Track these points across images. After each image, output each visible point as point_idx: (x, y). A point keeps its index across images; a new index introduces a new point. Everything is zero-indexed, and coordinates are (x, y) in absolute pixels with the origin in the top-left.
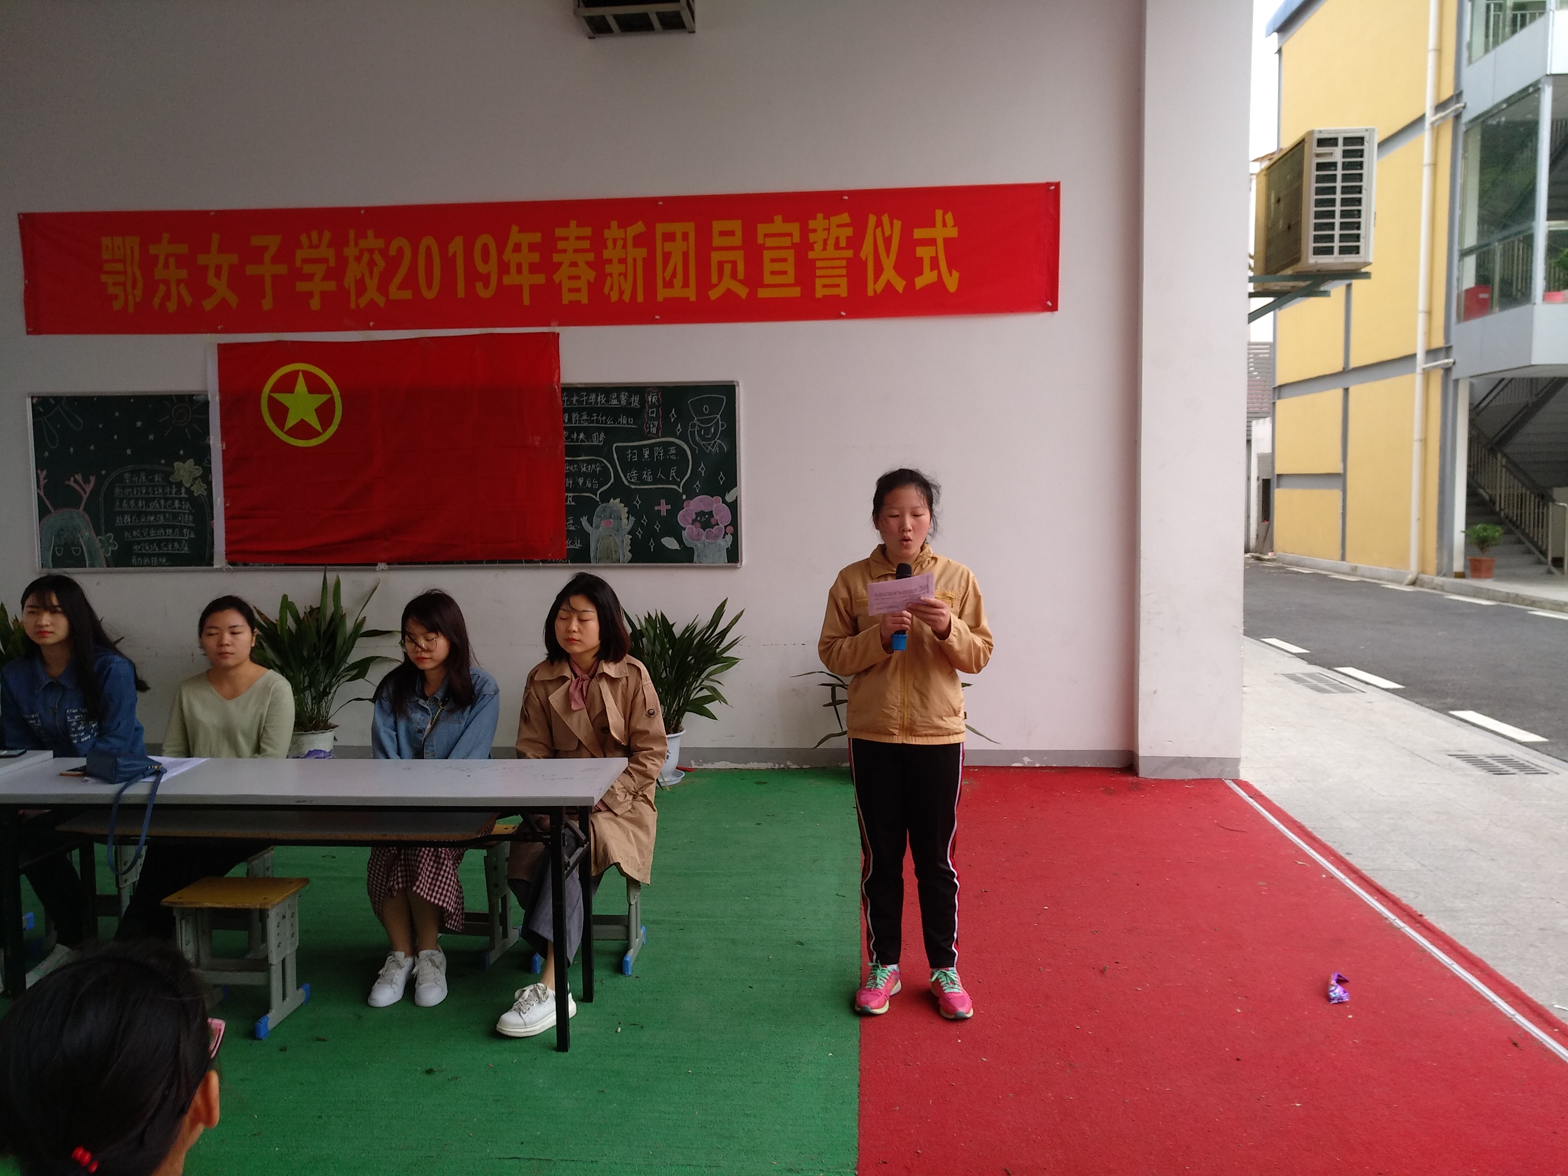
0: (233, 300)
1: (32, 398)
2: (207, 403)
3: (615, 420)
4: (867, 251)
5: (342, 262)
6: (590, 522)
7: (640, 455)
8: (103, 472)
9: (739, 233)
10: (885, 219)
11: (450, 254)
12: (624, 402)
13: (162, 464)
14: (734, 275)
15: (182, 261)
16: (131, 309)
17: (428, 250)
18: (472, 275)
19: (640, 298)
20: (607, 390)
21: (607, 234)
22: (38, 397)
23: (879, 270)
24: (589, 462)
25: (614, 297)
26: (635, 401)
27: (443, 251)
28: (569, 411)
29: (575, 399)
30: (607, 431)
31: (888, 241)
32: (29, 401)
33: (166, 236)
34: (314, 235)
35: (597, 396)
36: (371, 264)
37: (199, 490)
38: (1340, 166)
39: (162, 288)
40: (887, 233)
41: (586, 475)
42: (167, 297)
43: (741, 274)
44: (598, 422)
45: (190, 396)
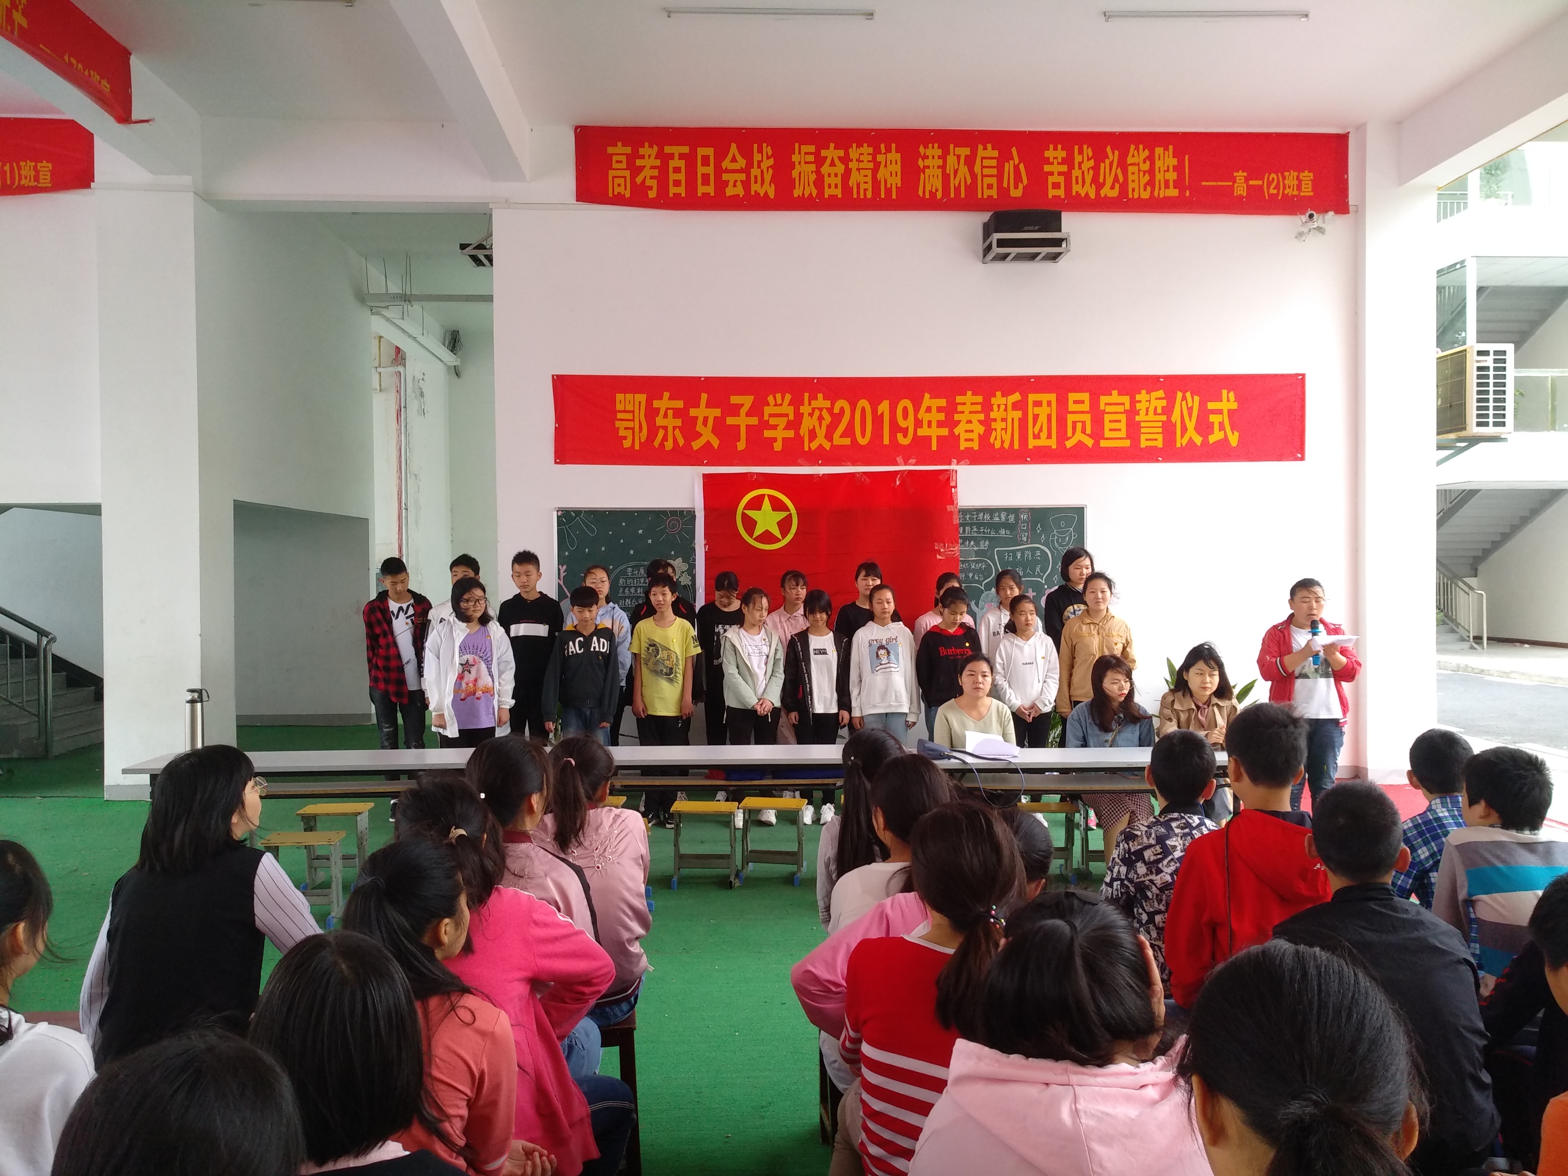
0: (715, 443)
1: (557, 511)
2: (694, 517)
3: (997, 532)
4: (1176, 417)
5: (799, 416)
6: (977, 604)
7: (1015, 556)
9: (1087, 403)
10: (1188, 394)
11: (879, 413)
12: (1003, 518)
14: (1084, 431)
15: (677, 413)
16: (637, 447)
17: (863, 410)
18: (895, 428)
19: (1016, 446)
20: (991, 511)
21: (993, 400)
22: (562, 511)
23: (1184, 429)
24: (977, 562)
25: (998, 445)
26: (1012, 518)
27: (874, 411)
28: (963, 525)
29: (968, 516)
30: (991, 539)
31: (1190, 410)
32: (555, 514)
33: (666, 395)
34: (779, 396)
35: (984, 514)
36: (821, 418)
37: (685, 580)
38: (1491, 369)
39: (661, 433)
40: (1190, 405)
41: (975, 571)
42: (665, 438)
43: (1088, 431)
44: (984, 533)
45: (681, 512)
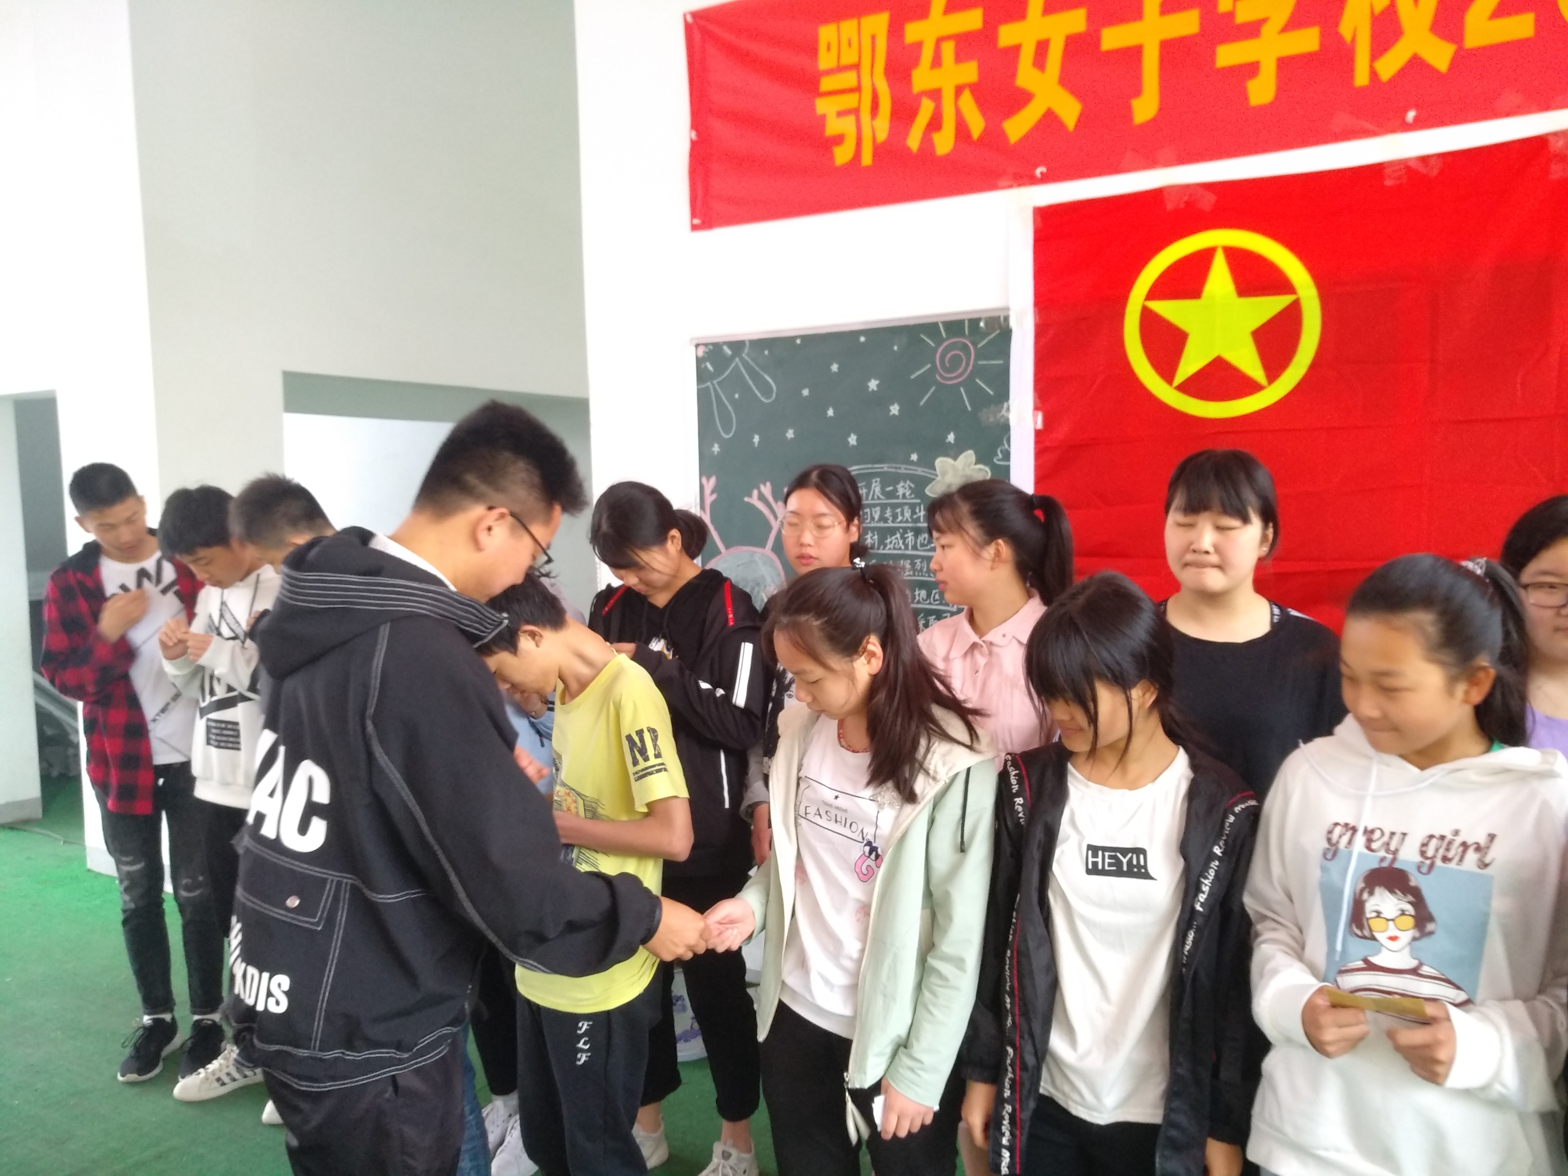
0: (1070, 111)
1: (697, 346)
2: (1006, 334)
13: (912, 463)
15: (968, 46)
22: (706, 345)
32: (692, 353)
33: (938, 4)
39: (927, 108)
42: (935, 124)
45: (974, 322)
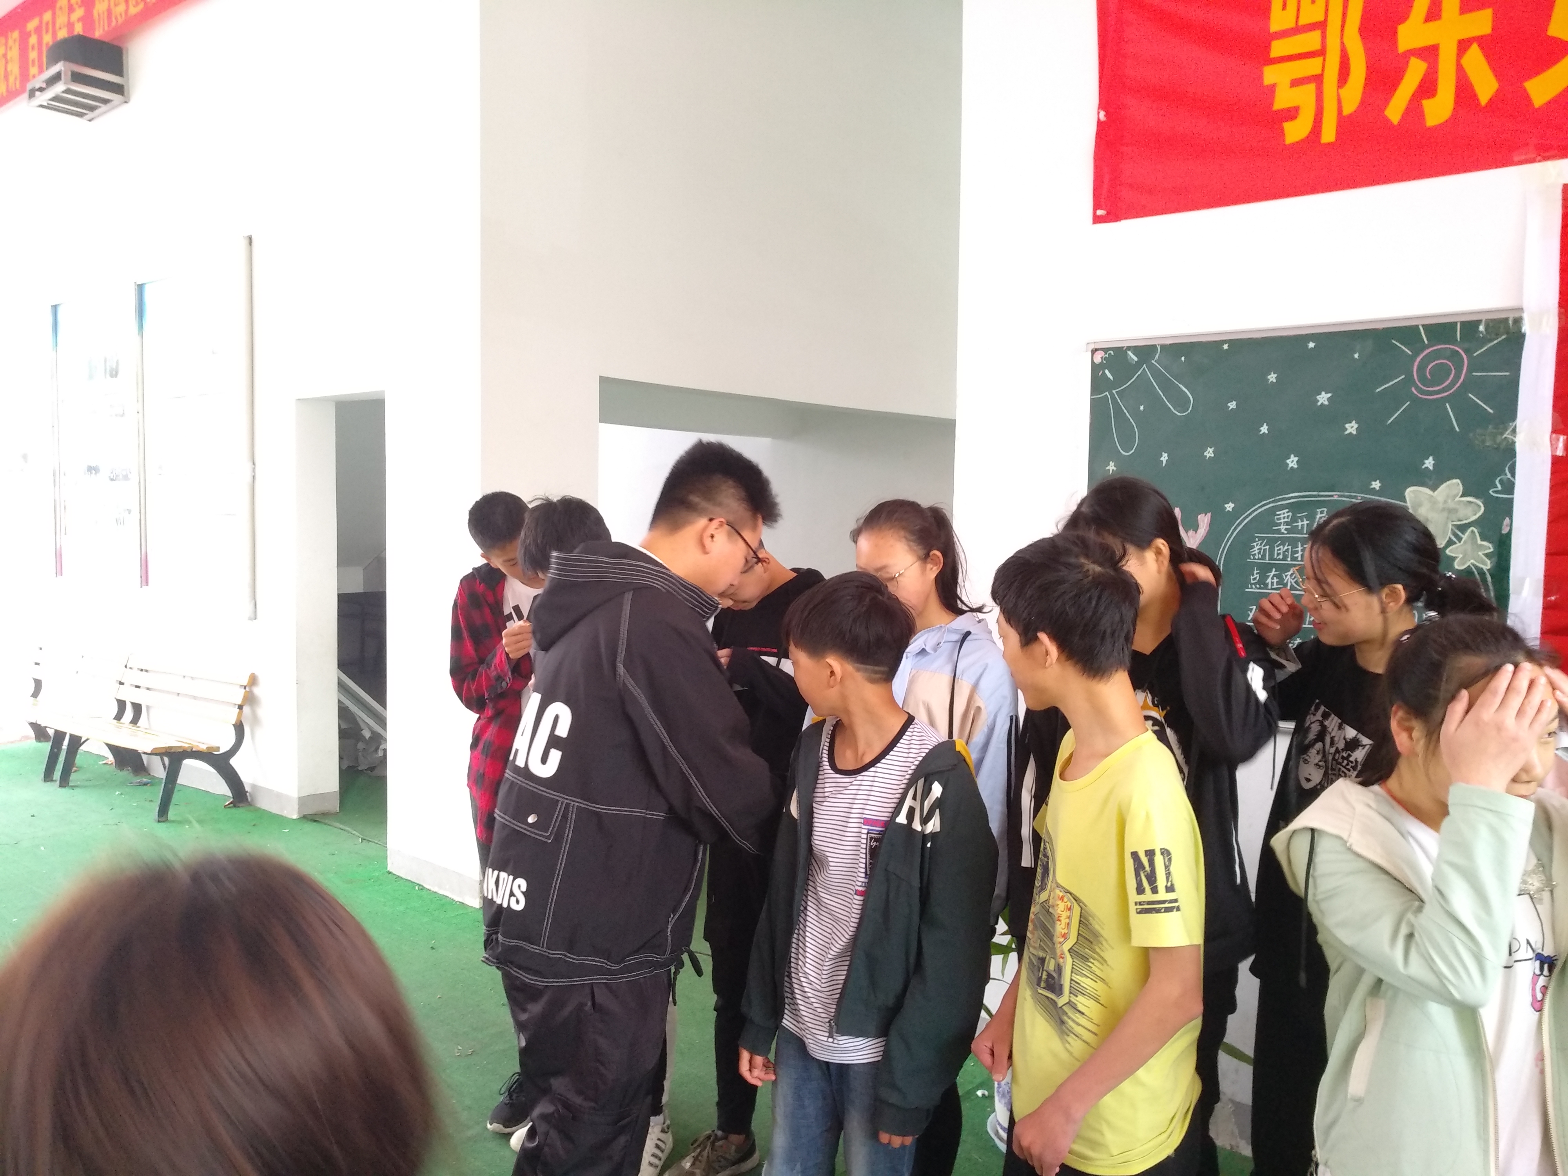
1: (1093, 353)
8: (1229, 507)
22: (1105, 350)
32: (1086, 359)
37: (1466, 560)
42: (1427, 88)
45: (1470, 326)
